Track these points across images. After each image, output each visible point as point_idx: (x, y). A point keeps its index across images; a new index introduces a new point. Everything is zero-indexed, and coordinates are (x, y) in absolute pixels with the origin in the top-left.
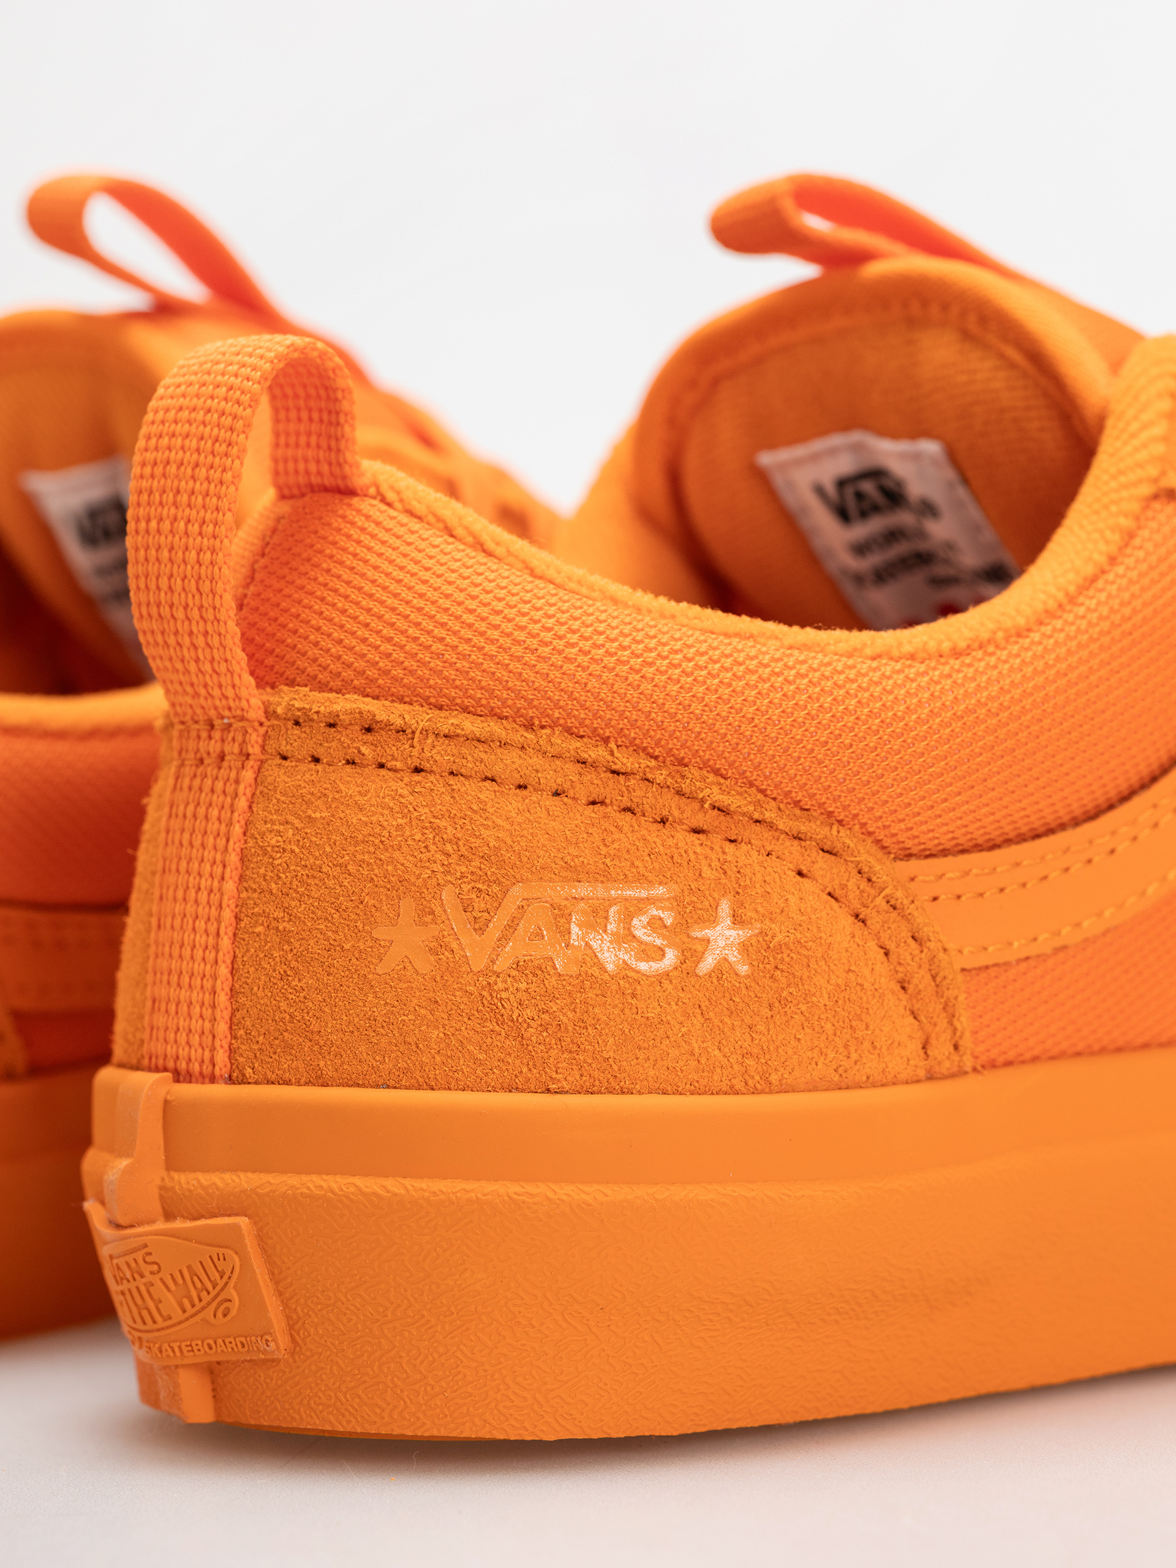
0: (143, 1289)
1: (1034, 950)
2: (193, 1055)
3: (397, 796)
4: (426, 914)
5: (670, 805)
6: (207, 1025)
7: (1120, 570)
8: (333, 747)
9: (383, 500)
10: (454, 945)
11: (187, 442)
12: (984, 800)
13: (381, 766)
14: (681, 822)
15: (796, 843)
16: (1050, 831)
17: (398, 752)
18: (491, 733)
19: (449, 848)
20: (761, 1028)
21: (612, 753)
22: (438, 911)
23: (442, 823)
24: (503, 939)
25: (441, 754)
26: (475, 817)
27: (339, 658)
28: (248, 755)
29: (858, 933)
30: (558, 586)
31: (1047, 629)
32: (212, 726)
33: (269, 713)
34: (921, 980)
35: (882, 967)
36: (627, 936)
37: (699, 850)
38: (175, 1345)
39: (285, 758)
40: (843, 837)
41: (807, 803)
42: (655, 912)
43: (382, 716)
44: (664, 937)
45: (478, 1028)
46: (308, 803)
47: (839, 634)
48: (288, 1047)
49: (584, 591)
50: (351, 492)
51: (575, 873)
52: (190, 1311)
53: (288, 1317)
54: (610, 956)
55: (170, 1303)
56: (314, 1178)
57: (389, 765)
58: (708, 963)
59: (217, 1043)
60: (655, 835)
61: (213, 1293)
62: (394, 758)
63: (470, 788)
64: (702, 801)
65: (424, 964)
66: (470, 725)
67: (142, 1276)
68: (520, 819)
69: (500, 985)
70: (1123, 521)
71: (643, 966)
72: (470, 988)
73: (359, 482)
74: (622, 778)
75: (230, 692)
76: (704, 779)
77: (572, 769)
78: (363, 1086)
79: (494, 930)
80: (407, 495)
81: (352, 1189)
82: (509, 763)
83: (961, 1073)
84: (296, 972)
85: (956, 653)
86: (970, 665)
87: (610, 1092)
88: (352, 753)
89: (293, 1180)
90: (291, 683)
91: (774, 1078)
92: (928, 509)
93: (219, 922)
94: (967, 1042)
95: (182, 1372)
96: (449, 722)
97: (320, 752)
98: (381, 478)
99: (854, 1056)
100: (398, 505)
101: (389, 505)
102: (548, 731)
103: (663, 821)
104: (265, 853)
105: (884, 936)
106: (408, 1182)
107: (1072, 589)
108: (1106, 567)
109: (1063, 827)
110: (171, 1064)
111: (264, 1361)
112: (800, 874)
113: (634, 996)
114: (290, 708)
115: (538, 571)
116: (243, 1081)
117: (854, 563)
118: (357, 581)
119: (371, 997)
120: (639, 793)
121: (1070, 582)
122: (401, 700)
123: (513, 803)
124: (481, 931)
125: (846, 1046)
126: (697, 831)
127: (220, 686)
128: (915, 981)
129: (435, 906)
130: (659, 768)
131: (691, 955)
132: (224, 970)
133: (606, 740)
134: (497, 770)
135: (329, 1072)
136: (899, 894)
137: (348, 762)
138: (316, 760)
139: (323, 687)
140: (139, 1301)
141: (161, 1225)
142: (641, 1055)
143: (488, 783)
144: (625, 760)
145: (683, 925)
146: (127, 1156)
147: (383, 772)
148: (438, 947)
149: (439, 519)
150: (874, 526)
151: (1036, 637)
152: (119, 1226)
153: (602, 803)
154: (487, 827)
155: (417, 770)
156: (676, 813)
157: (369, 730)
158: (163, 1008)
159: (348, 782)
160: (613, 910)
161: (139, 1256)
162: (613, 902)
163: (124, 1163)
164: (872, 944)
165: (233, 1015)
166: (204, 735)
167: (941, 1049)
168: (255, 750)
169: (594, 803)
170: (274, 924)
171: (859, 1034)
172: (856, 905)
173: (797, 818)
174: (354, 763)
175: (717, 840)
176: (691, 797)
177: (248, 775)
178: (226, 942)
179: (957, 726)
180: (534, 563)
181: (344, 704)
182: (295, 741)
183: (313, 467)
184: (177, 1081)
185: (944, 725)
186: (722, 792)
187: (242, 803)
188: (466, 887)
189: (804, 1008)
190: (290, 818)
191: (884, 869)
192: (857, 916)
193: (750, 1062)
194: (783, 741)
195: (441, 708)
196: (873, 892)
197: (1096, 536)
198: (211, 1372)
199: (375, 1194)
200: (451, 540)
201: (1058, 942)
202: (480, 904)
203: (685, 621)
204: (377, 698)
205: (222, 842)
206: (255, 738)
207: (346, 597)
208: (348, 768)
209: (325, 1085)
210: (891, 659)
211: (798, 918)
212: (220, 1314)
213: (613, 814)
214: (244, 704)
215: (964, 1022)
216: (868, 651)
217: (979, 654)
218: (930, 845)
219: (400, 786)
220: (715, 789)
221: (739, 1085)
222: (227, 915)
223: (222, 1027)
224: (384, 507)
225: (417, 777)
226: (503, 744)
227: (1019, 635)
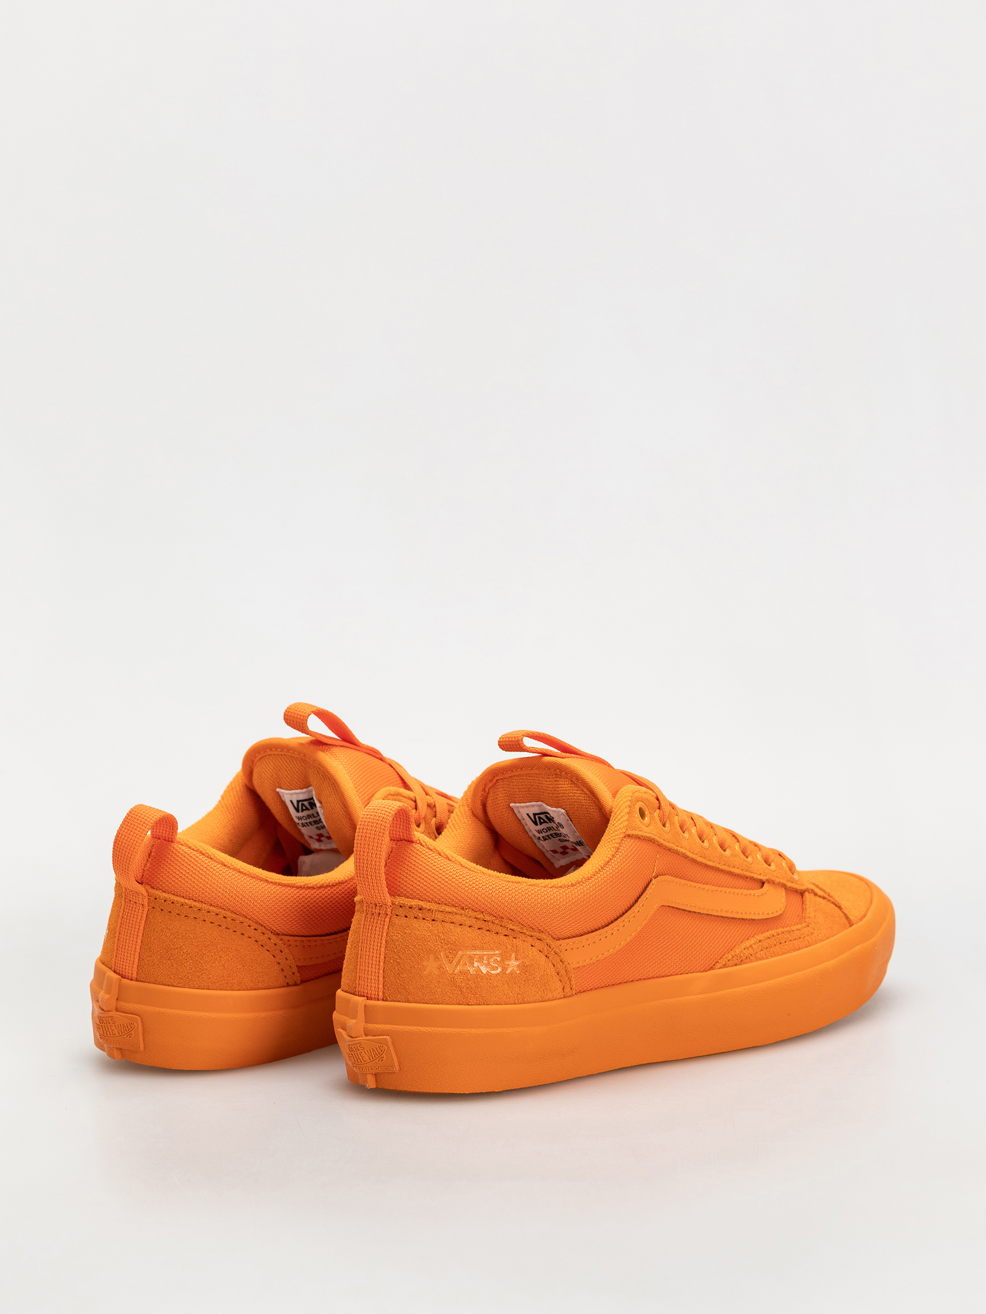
0: (358, 1054)
1: (592, 961)
2: (373, 993)
3: (428, 927)
4: (437, 959)
5: (499, 929)
6: (377, 985)
7: (615, 859)
8: (411, 914)
9: (421, 844)
10: (444, 967)
11: (371, 832)
12: (579, 924)
13: (424, 919)
14: (502, 933)
15: (531, 938)
16: (596, 930)
17: (429, 916)
18: (453, 911)
19: (442, 941)
20: (522, 987)
21: (484, 916)
22: (440, 958)
23: (441, 935)
24: (457, 965)
25: (439, 916)
26: (449, 933)
27: (412, 890)
28: (387, 914)
29: (547, 961)
30: (469, 869)
31: (596, 877)
32: (376, 906)
33: (393, 903)
34: (563, 972)
35: (553, 969)
36: (488, 965)
37: (506, 941)
38: (367, 1068)
39: (397, 915)
40: (543, 936)
41: (534, 927)
42: (495, 958)
43: (424, 906)
44: (497, 964)
45: (450, 988)
46: (405, 929)
47: (542, 881)
48: (399, 992)
49: (475, 870)
50: (412, 842)
51: (475, 948)
52: (372, 1060)
53: (399, 1062)
54: (484, 970)
55: (366, 1058)
56: (407, 1027)
57: (426, 919)
58: (508, 971)
59: (380, 990)
60: (495, 937)
61: (379, 1055)
62: (427, 917)
63: (447, 925)
64: (507, 928)
65: (436, 972)
66: (448, 909)
67: (359, 1050)
68: (460, 933)
69: (456, 977)
70: (616, 845)
71: (492, 972)
72: (448, 978)
73: (415, 839)
74: (487, 922)
75: (383, 898)
76: (508, 922)
77: (474, 920)
78: (420, 1003)
79: (454, 963)
80: (428, 844)
81: (418, 1030)
82: (457, 918)
83: (573, 995)
84: (402, 973)
85: (572, 885)
86: (576, 889)
87: (484, 1004)
88: (416, 915)
89: (402, 1027)
90: (399, 896)
91: (525, 1000)
92: (560, 825)
93: (380, 958)
94: (574, 987)
95: (368, 1075)
96: (443, 908)
97: (407, 915)
98: (420, 838)
99: (546, 993)
100: (425, 846)
101: (423, 846)
102: (468, 910)
103: (497, 933)
104: (393, 941)
105: (553, 961)
106: (432, 1028)
107: (602, 865)
108: (612, 858)
109: (599, 929)
110: (366, 995)
111: (391, 1073)
112: (532, 946)
113: (490, 979)
114: (399, 903)
115: (463, 865)
116: (387, 1000)
117: (537, 835)
118: (416, 868)
119: (422, 980)
120: (491, 926)
121: (602, 863)
122: (429, 902)
123: (459, 929)
124: (451, 963)
125: (544, 991)
126: (506, 935)
127: (380, 896)
128: (561, 972)
129: (439, 957)
130: (496, 920)
131: (504, 969)
132: (381, 971)
133: (483, 912)
134: (454, 920)
135: (411, 999)
136: (557, 950)
137: (415, 918)
138: (406, 917)
139: (408, 897)
140: (357, 1057)
141: (365, 1038)
142: (492, 995)
143: (452, 924)
144: (487, 918)
145: (503, 961)
146: (355, 1019)
147: (424, 921)
148: (440, 967)
149: (436, 850)
150: (544, 826)
151: (593, 879)
152: (352, 1037)
153: (482, 929)
154: (452, 936)
155: (433, 920)
156: (500, 931)
157: (420, 909)
158: (363, 979)
159: (415, 923)
160: (485, 957)
161: (358, 1045)
162: (485, 955)
163: (355, 1021)
164: (550, 964)
165: (384, 983)
166: (374, 907)
167: (567, 989)
168: (389, 913)
169: (479, 929)
170: (396, 960)
171: (547, 987)
172: (546, 953)
173: (532, 931)
174: (416, 918)
175: (511, 937)
176: (504, 927)
177: (388, 920)
178: (382, 964)
179: (573, 906)
180: (462, 863)
181: (414, 903)
182: (400, 911)
183: (402, 834)
184: (368, 999)
185: (569, 906)
186: (512, 925)
187: (386, 927)
188: (447, 952)
189: (533, 981)
190: (400, 932)
191: (554, 944)
192: (546, 956)
193: (519, 996)
194: (528, 912)
195: (439, 904)
196: (551, 950)
197: (609, 849)
198: (375, 1075)
199: (424, 1031)
200: (440, 856)
201: (598, 959)
202: (450, 956)
203: (502, 879)
204: (422, 901)
205: (380, 937)
206: (389, 910)
207: (413, 873)
208: (415, 919)
209: (410, 1002)
210: (555, 888)
211: (531, 958)
212: (380, 1061)
213: (485, 932)
214: (387, 901)
215: (573, 982)
216: (550, 886)
217: (578, 885)
218: (565, 936)
219: (429, 924)
220: (511, 925)
221: (517, 1002)
222: (382, 957)
223: (381, 986)
224: (422, 847)
225: (434, 922)
226: (456, 914)
227: (589, 879)
